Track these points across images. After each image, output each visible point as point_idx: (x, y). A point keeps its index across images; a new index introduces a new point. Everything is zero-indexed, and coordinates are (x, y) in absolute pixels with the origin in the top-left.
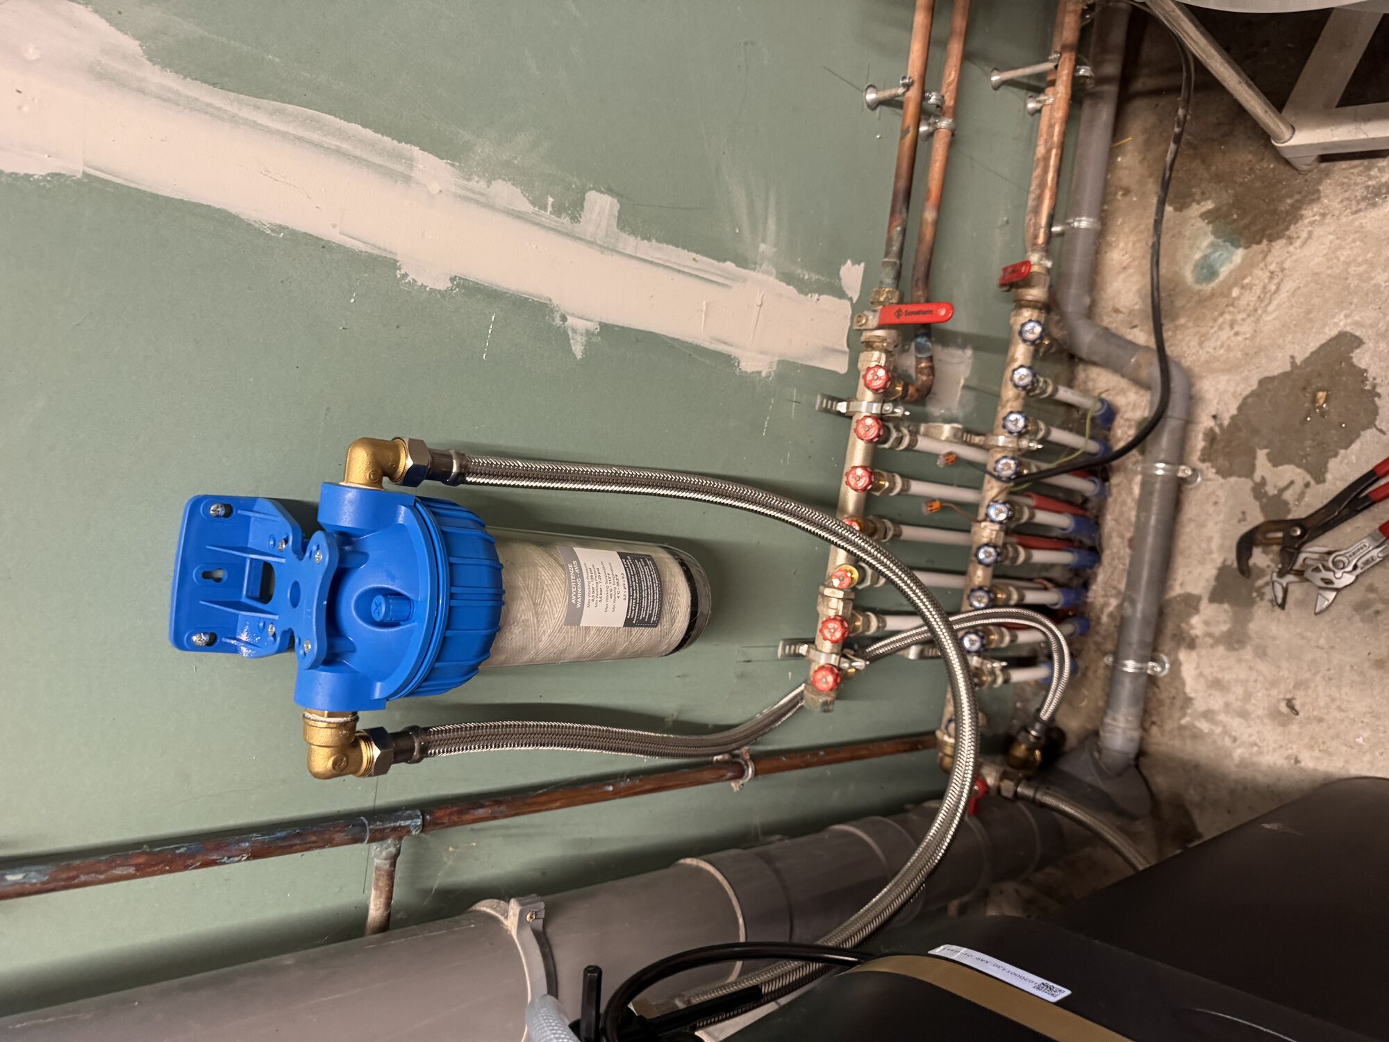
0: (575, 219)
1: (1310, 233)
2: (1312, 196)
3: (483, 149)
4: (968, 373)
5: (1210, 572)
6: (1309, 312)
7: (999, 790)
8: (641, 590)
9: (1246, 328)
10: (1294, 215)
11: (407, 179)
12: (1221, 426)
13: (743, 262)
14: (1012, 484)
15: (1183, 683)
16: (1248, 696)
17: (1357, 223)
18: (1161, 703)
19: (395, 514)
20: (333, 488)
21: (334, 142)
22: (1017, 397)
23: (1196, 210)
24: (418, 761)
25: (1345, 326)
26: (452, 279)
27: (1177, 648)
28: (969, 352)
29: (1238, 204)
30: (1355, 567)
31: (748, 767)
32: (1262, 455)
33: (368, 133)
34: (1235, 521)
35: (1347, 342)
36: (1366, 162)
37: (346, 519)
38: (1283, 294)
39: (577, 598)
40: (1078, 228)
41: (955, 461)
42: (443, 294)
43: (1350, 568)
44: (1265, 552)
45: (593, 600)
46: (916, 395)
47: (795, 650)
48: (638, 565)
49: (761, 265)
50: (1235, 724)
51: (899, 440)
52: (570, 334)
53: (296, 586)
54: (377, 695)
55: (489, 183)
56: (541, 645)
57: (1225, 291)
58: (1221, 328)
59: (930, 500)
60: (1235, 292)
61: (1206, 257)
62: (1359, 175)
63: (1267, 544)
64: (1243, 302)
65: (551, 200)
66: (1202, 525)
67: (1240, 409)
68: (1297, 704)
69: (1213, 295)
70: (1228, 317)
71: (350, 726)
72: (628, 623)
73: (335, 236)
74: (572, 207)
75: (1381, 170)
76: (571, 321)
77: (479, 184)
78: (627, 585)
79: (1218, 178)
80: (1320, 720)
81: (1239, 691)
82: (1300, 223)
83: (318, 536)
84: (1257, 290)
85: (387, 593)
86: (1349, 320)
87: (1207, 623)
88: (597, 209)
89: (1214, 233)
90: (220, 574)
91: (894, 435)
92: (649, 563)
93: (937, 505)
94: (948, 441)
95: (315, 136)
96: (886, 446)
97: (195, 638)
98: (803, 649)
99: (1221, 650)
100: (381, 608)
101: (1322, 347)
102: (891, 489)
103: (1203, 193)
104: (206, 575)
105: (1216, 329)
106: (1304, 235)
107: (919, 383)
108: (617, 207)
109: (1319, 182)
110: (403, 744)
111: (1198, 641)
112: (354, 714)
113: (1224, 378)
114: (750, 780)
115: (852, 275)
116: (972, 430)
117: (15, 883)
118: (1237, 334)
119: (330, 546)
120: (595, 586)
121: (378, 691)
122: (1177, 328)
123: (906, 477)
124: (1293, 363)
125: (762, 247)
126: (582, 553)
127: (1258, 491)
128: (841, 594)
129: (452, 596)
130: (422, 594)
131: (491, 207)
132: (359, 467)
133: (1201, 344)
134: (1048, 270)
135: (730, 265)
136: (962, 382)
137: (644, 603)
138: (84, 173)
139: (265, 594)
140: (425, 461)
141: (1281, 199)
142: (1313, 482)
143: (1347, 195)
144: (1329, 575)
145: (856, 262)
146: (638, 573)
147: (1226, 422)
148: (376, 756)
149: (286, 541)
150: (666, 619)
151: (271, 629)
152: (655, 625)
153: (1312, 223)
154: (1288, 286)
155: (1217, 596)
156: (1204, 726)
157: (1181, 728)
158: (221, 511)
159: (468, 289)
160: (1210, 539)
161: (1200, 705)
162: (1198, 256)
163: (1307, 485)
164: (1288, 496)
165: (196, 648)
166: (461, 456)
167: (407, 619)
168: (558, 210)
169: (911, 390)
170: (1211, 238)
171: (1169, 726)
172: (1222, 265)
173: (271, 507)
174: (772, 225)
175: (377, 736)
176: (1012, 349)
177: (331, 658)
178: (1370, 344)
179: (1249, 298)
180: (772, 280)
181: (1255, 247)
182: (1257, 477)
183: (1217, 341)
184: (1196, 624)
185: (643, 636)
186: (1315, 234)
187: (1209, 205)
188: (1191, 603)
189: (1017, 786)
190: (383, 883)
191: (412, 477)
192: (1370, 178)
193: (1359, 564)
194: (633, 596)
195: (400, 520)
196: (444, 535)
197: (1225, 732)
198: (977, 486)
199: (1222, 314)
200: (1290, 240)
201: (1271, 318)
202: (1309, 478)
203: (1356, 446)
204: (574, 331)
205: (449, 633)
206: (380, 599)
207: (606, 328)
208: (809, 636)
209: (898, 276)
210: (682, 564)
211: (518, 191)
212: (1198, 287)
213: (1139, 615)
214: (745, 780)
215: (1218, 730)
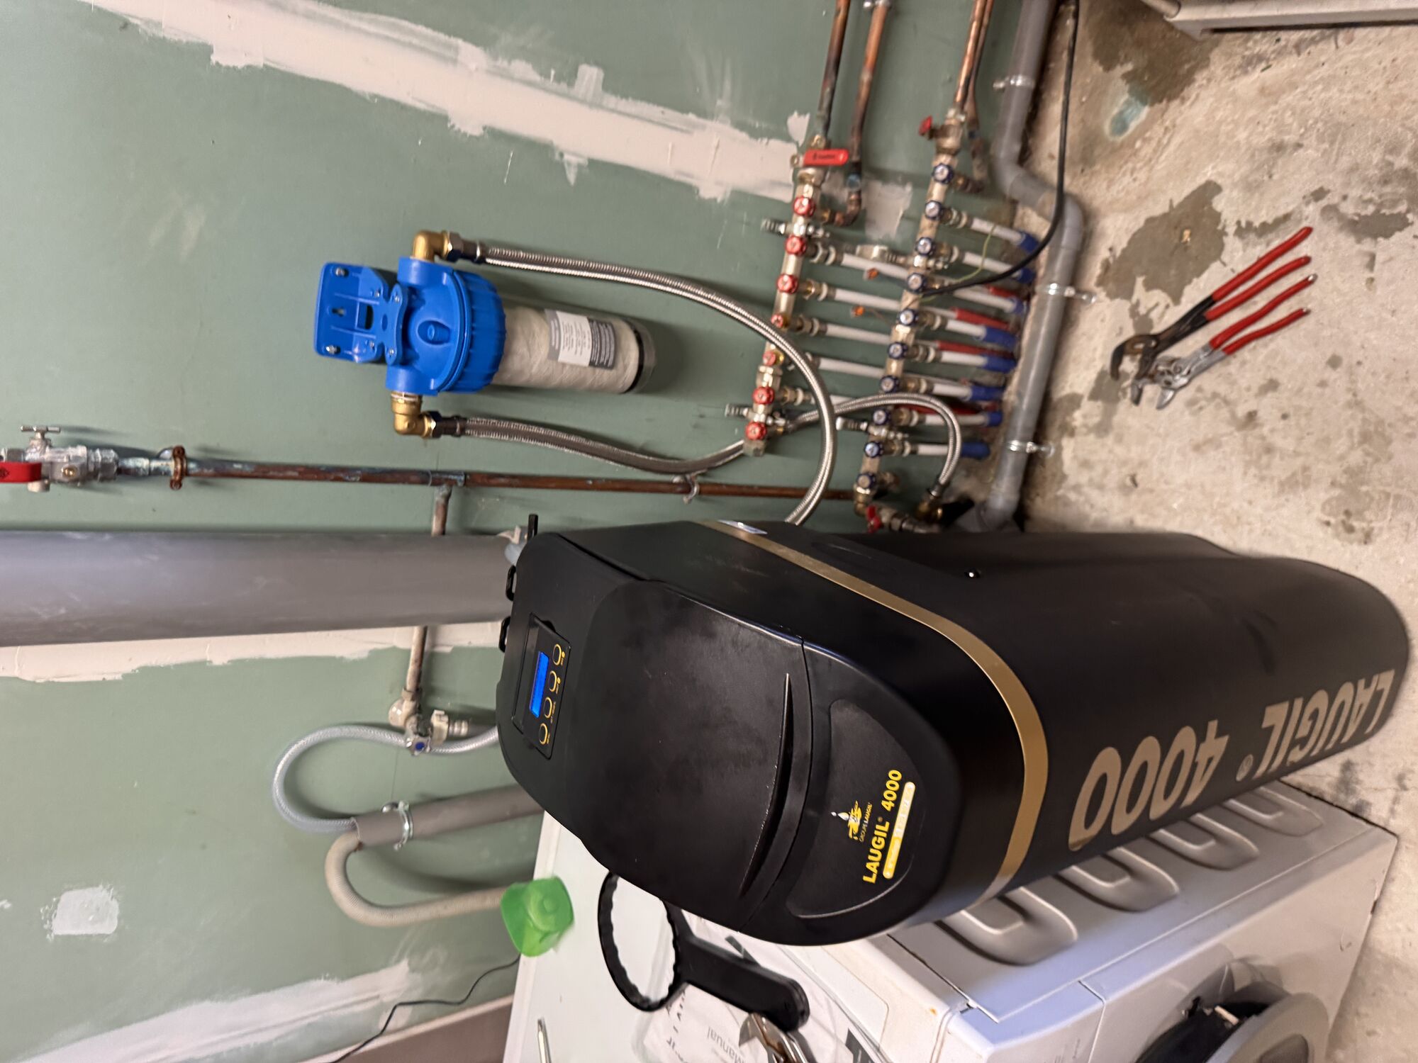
0: (571, 84)
1: (1198, 96)
2: (1203, 63)
3: (506, 39)
4: (908, 205)
5: (1092, 375)
6: (1188, 163)
7: (890, 525)
8: (601, 343)
9: (1142, 176)
10: (1188, 79)
11: (455, 61)
12: (1114, 256)
13: (703, 113)
14: (921, 295)
15: (1062, 463)
16: (1106, 472)
17: (1231, 89)
18: (1045, 478)
19: (441, 278)
20: (406, 261)
21: (407, 39)
22: (931, 226)
23: (1120, 70)
24: (459, 436)
25: (1212, 175)
26: (484, 128)
27: (1061, 437)
28: (909, 188)
29: (1151, 67)
30: (1189, 372)
31: (694, 486)
32: (1140, 281)
33: (429, 32)
34: (1114, 334)
35: (1210, 190)
36: (1245, 35)
37: (413, 279)
38: (1172, 148)
39: (556, 343)
40: (1014, 86)
41: (877, 276)
42: (477, 138)
43: (1185, 372)
44: (1132, 360)
45: (567, 345)
46: (842, 222)
47: (739, 412)
48: (601, 328)
49: (718, 116)
50: (1094, 494)
51: (827, 257)
52: (566, 166)
53: (385, 318)
54: (432, 386)
55: (510, 62)
56: (534, 370)
57: (1131, 143)
58: (1124, 174)
59: (856, 307)
60: (1138, 144)
61: (1121, 113)
62: (1239, 46)
63: (1134, 353)
64: (1142, 153)
65: (553, 72)
66: (1090, 338)
67: (1130, 242)
68: (1138, 479)
69: (1122, 145)
70: (1130, 165)
71: (418, 405)
72: (592, 364)
73: (408, 100)
74: (569, 77)
75: (1256, 42)
76: (566, 157)
77: (502, 63)
78: (591, 339)
79: (1139, 44)
80: (1151, 491)
81: (1099, 469)
82: (1192, 86)
83: (397, 288)
84: (1154, 144)
85: (436, 324)
86: (1215, 171)
87: (1085, 416)
88: (586, 78)
89: (1130, 92)
90: (342, 312)
91: (821, 252)
92: (610, 327)
93: (860, 310)
94: (875, 260)
95: (396, 35)
96: (816, 260)
97: (328, 349)
98: (745, 412)
99: (1092, 437)
100: (432, 333)
101: (1194, 193)
102: (818, 295)
103: (1126, 57)
104: (335, 311)
105: (1120, 175)
106: (1193, 96)
107: (848, 212)
108: (602, 75)
109: (1211, 50)
110: (450, 424)
111: (1077, 431)
112: (420, 397)
113: (1121, 217)
114: (695, 496)
115: (798, 124)
116: (895, 253)
117: (238, 469)
118: (1135, 180)
119: (403, 293)
120: (568, 337)
121: (433, 384)
122: (1093, 174)
123: (832, 286)
124: (1171, 206)
125: (719, 102)
126: (560, 315)
127: (1134, 311)
128: (770, 370)
129: (473, 329)
130: (456, 327)
131: (511, 78)
132: (421, 248)
133: (1108, 187)
134: (962, 124)
135: (691, 117)
136: (901, 213)
137: (603, 352)
138: (264, 65)
139: (368, 324)
140: (460, 247)
141: (1181, 64)
142: (1171, 304)
143: (1228, 63)
144: (1169, 378)
145: (802, 113)
146: (600, 332)
147: (1118, 253)
148: (433, 428)
149: (380, 292)
150: (620, 365)
151: (372, 344)
152: (612, 367)
153: (1201, 86)
154: (1176, 141)
155: (1095, 395)
156: (1072, 496)
157: (1057, 498)
158: (342, 273)
159: (495, 135)
160: (1095, 349)
161: (1071, 481)
162: (1115, 111)
163: (1167, 307)
164: (1154, 315)
165: (327, 354)
166: (482, 245)
167: (447, 341)
168: (558, 79)
169: (838, 217)
170: (1126, 97)
171: (1050, 496)
172: (1132, 120)
173: (372, 273)
174: (728, 85)
175: (434, 415)
176: (931, 186)
177: (406, 360)
178: (1226, 192)
179: (1147, 150)
180: (728, 129)
181: (1158, 106)
182: (1134, 299)
183: (1120, 185)
184: (1078, 418)
185: (605, 376)
186: (1202, 96)
187: (1129, 67)
188: (1075, 401)
189: (902, 522)
190: (441, 511)
191: (453, 256)
192: (1247, 49)
193: (1193, 370)
194: (595, 346)
195: (444, 282)
196: (469, 293)
197: (1087, 501)
198: (898, 298)
199: (1126, 162)
200: (1183, 100)
201: (1161, 167)
202: (1169, 301)
203: (1205, 275)
204: (569, 164)
205: (471, 351)
206: (432, 327)
207: (593, 163)
208: (748, 403)
209: (827, 127)
210: (636, 332)
211: (529, 67)
212: (1111, 139)
213: (1024, 406)
214: (690, 496)
215: (1082, 499)
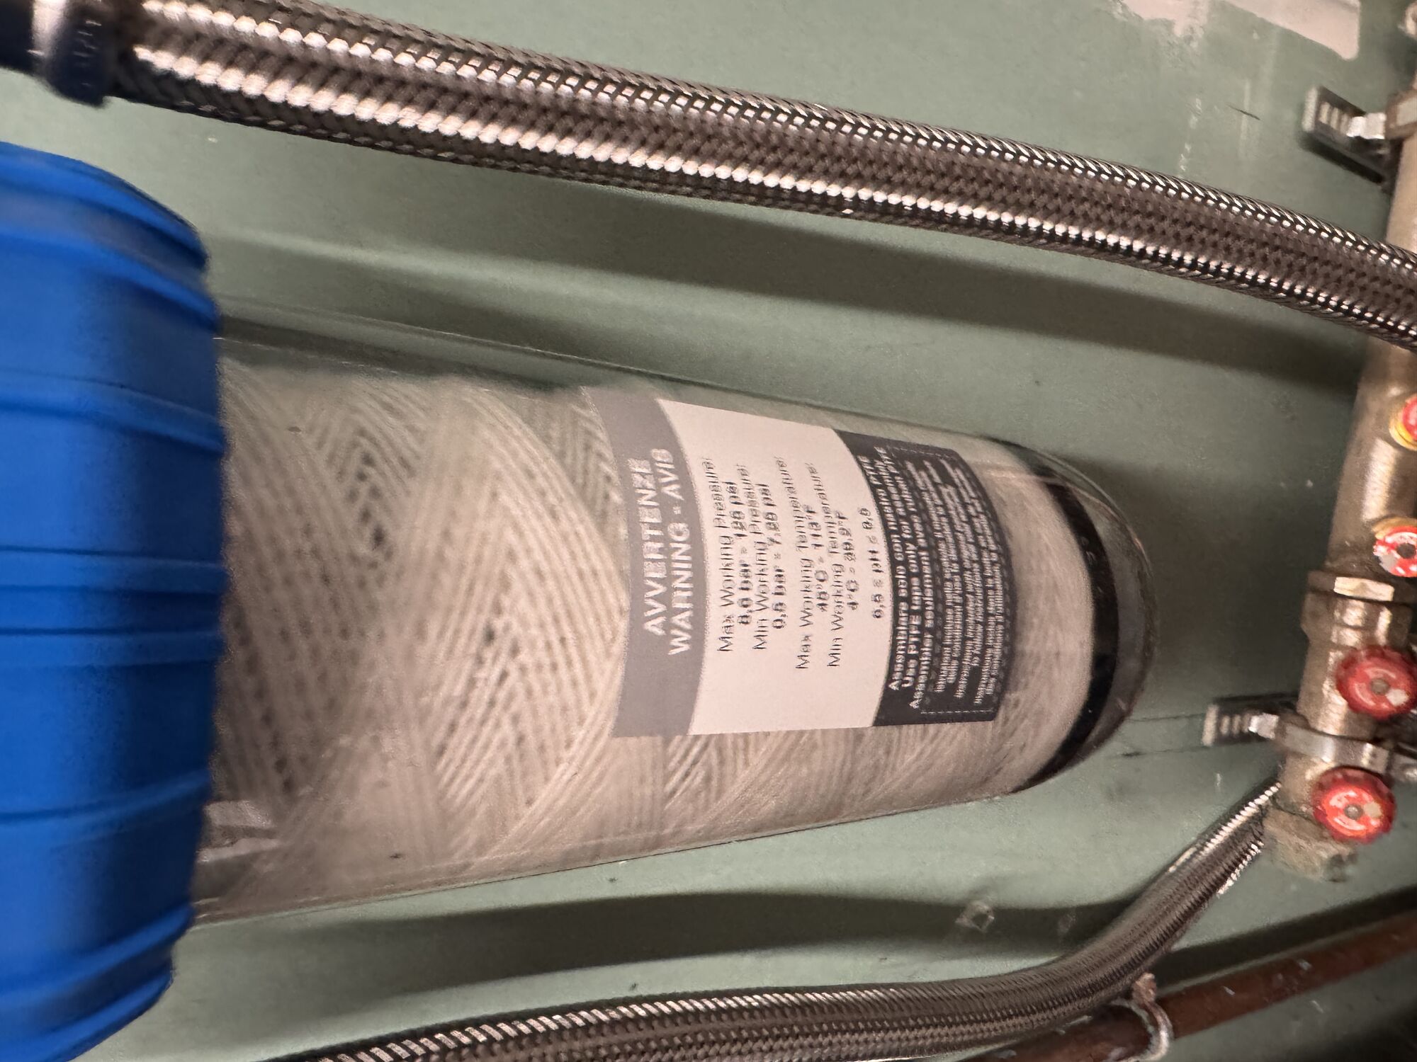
8: (938, 574)
31: (1156, 1025)
39: (671, 612)
45: (745, 620)
47: (1241, 725)
48: (921, 479)
72: (894, 709)
78: (883, 556)
92: (957, 478)
98: (1262, 724)
120: (750, 558)
137: (953, 630)
146: (923, 511)
152: (989, 711)
194: (908, 600)
208: (1274, 690)
